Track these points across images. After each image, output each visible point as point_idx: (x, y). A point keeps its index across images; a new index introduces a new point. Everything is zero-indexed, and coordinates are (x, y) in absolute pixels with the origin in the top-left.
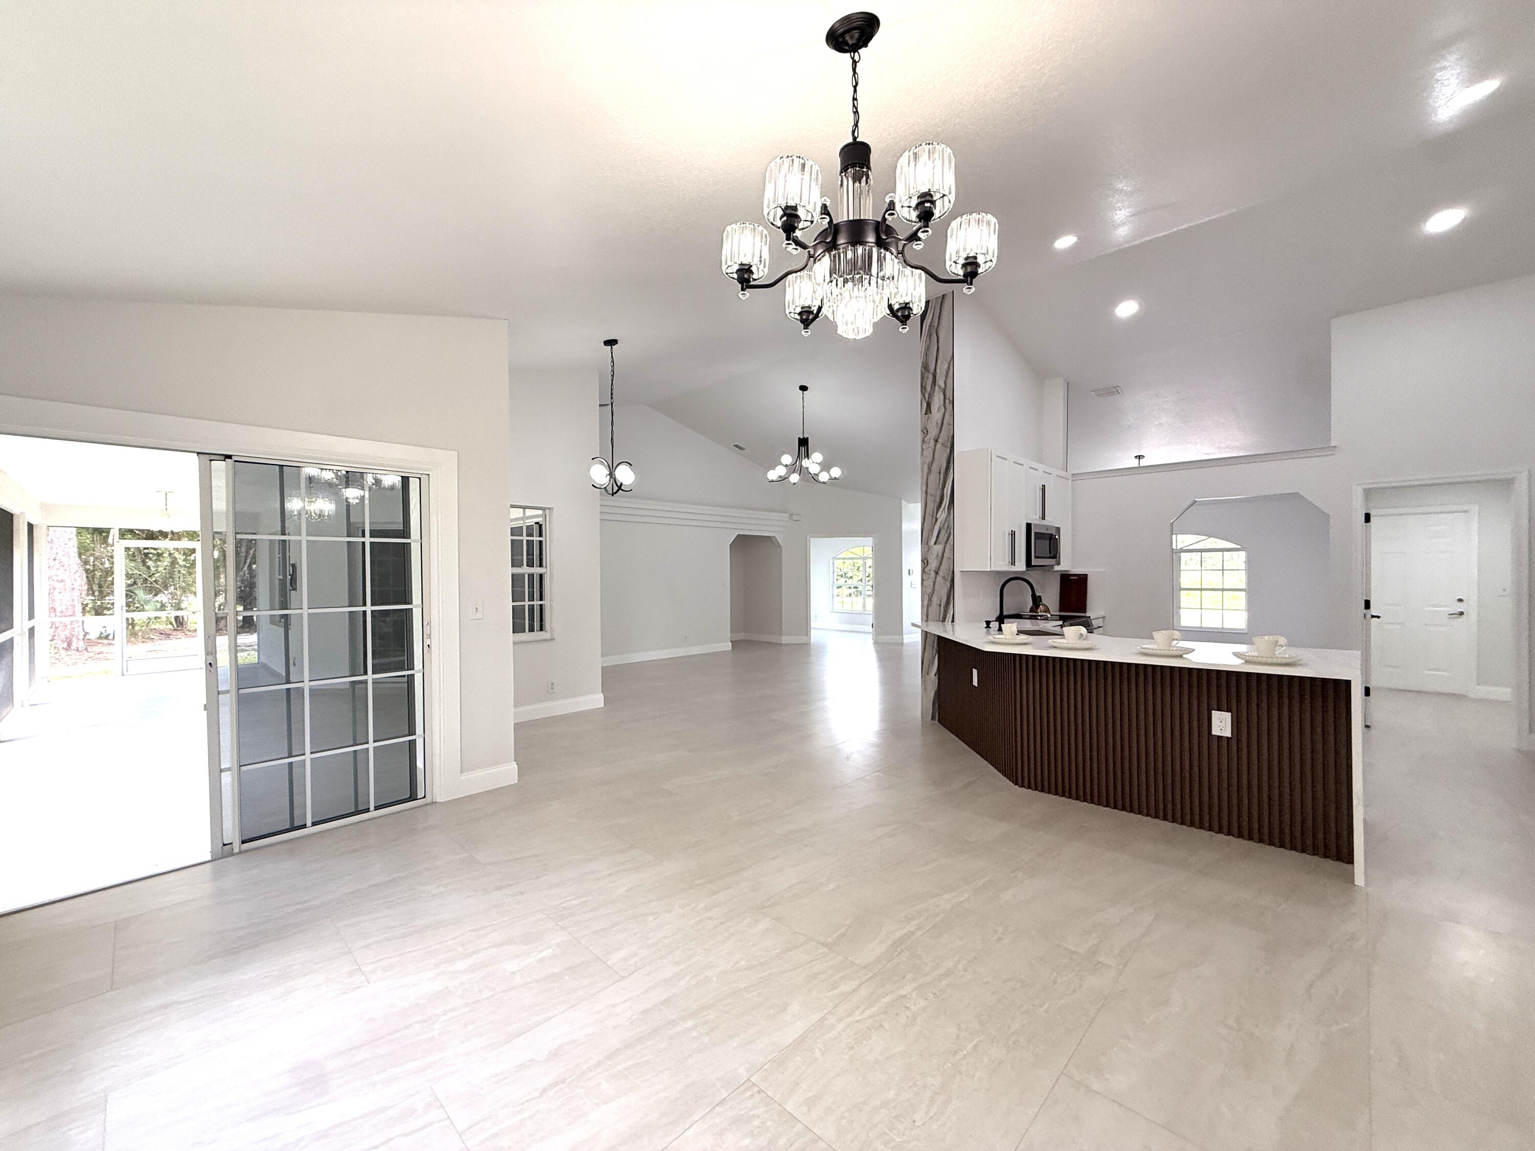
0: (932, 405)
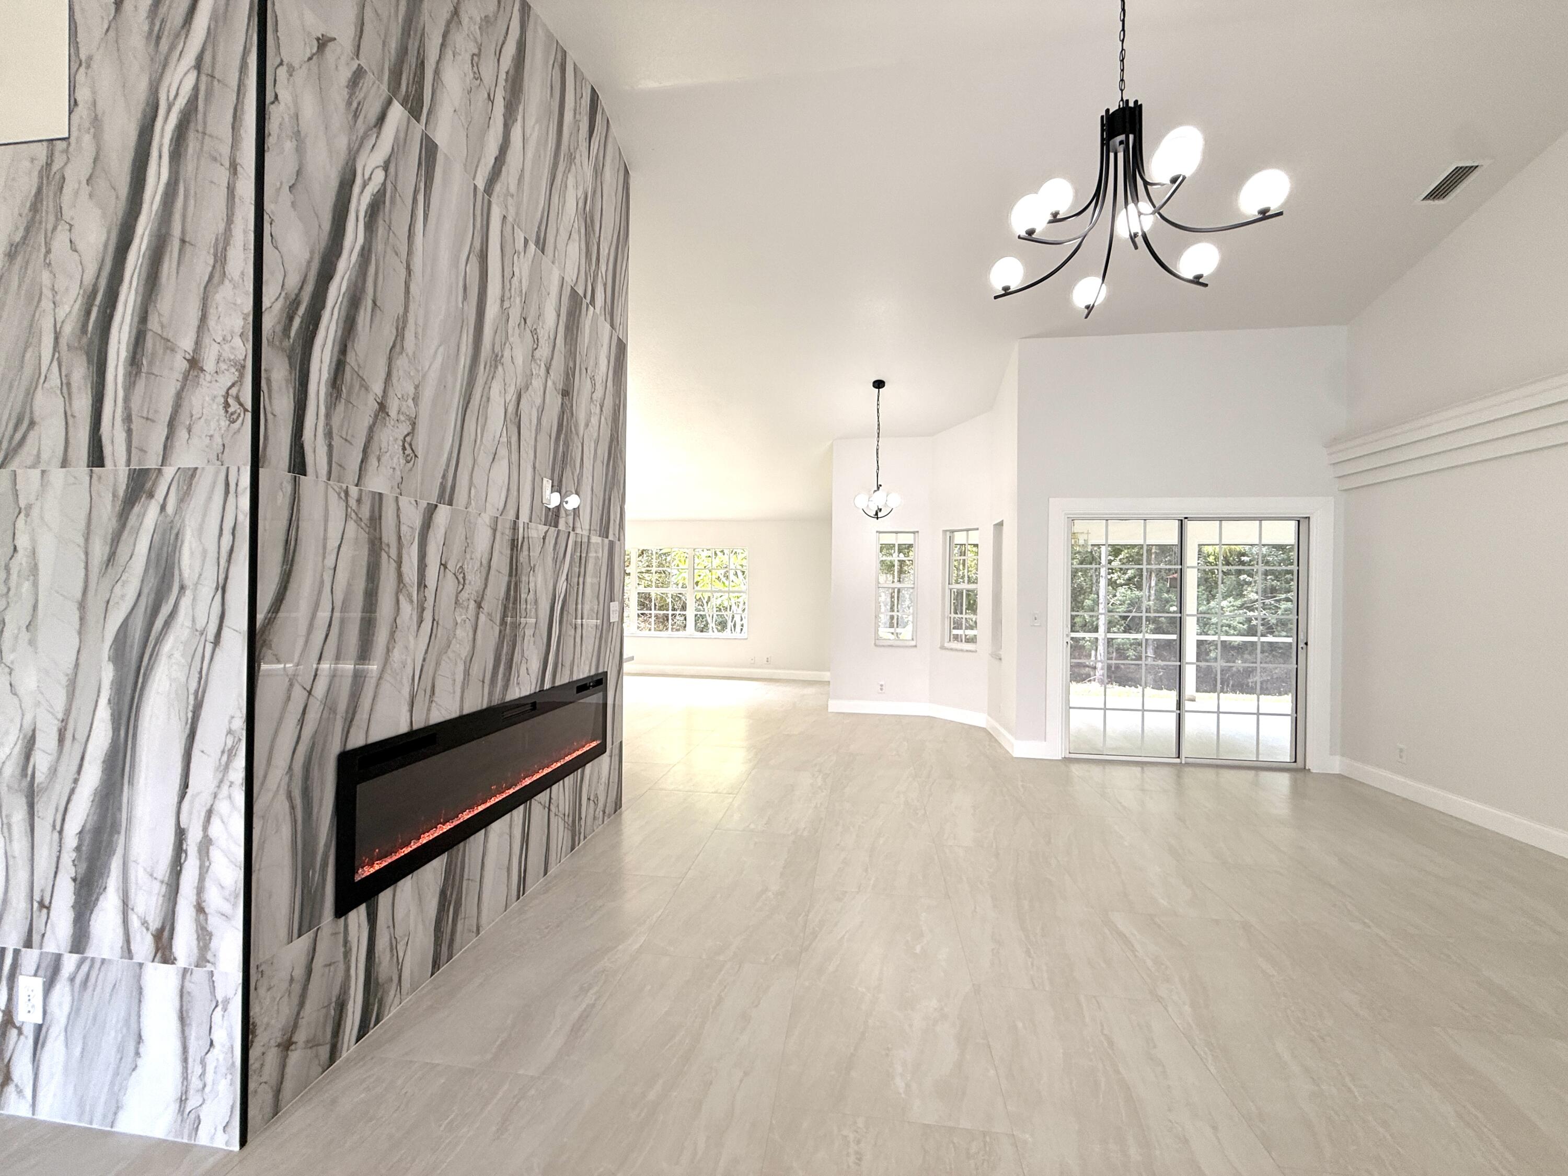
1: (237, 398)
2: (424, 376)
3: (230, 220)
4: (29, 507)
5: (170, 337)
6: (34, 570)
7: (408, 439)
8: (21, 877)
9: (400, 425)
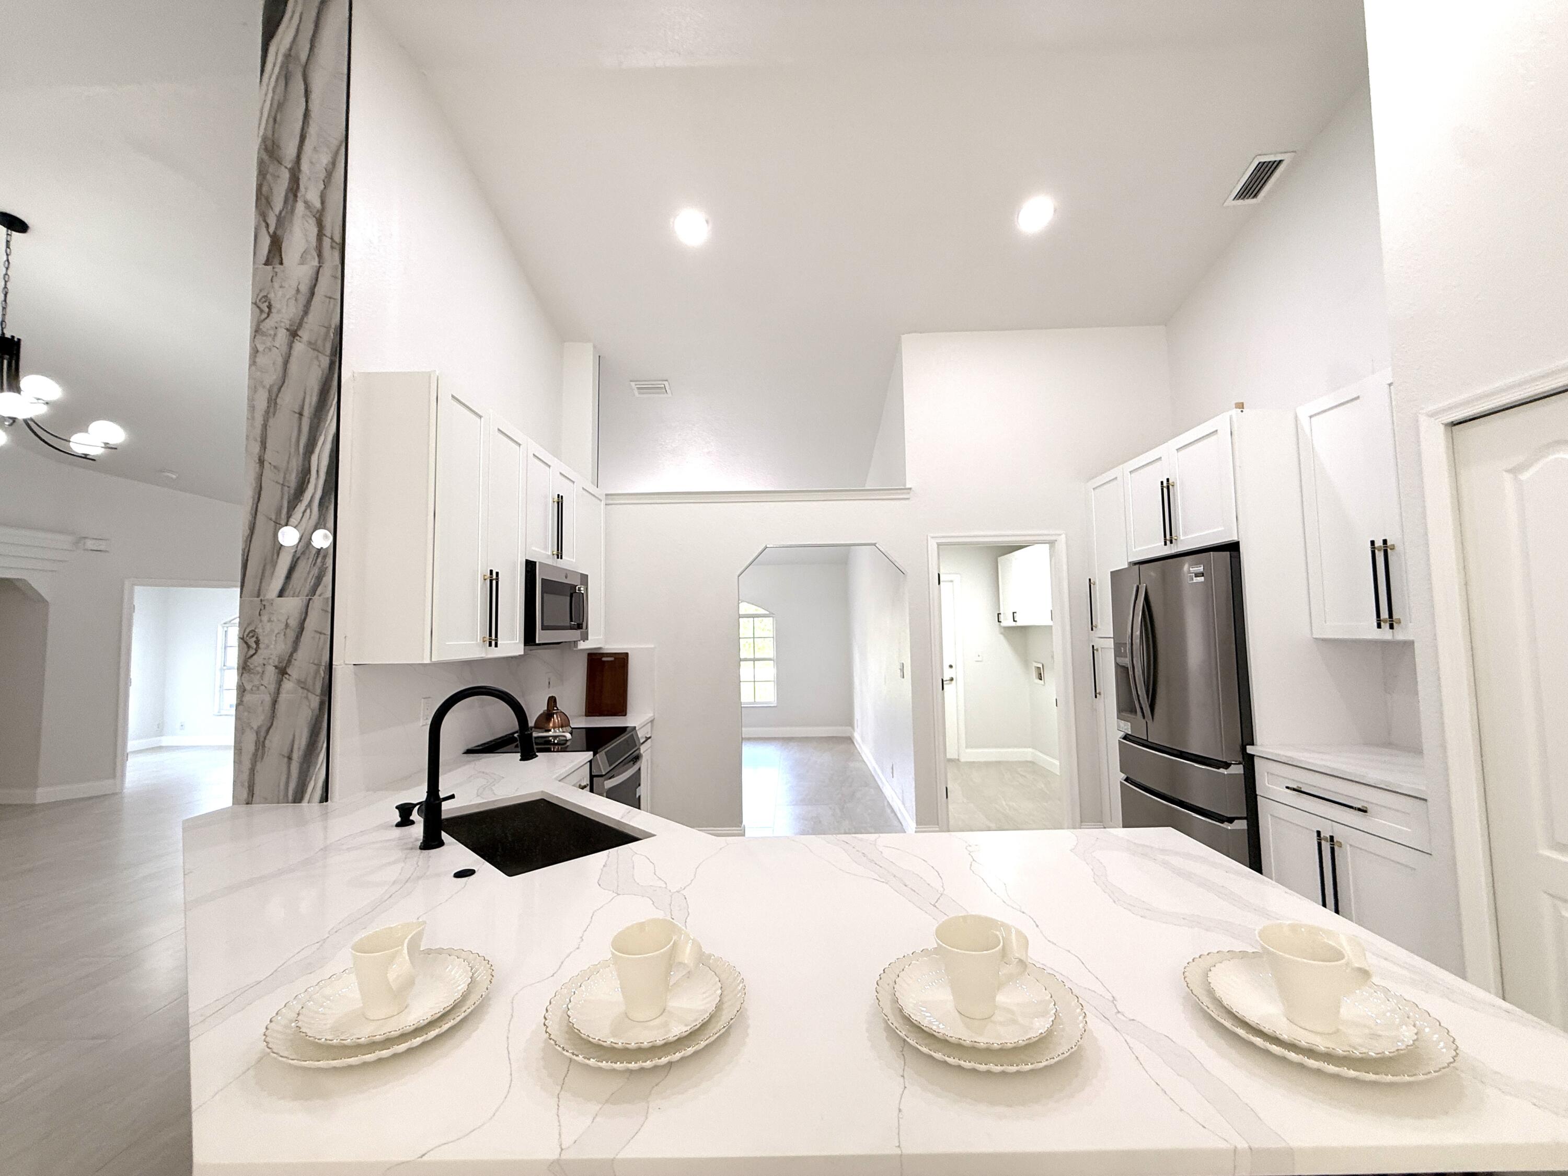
0: (284, 245)
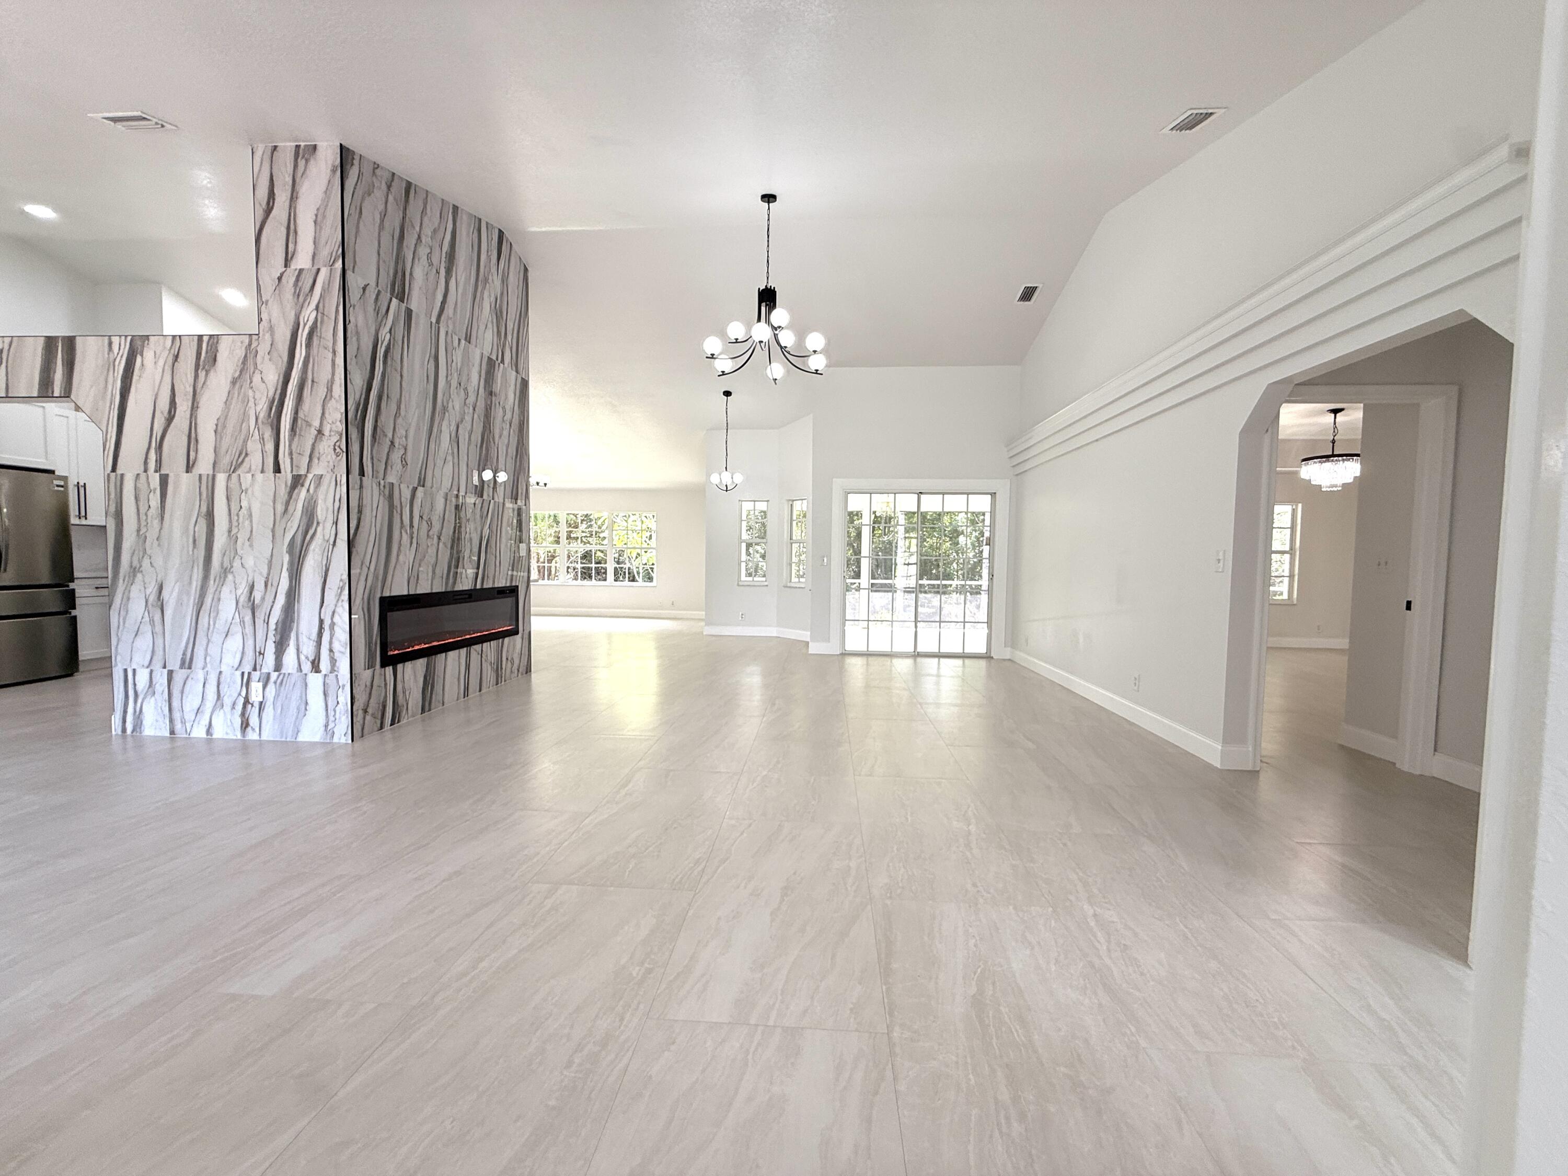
1: (339, 447)
2: (410, 424)
3: (333, 374)
4: (247, 490)
5: (309, 420)
6: (251, 515)
7: (403, 456)
8: (250, 642)
9: (400, 451)
